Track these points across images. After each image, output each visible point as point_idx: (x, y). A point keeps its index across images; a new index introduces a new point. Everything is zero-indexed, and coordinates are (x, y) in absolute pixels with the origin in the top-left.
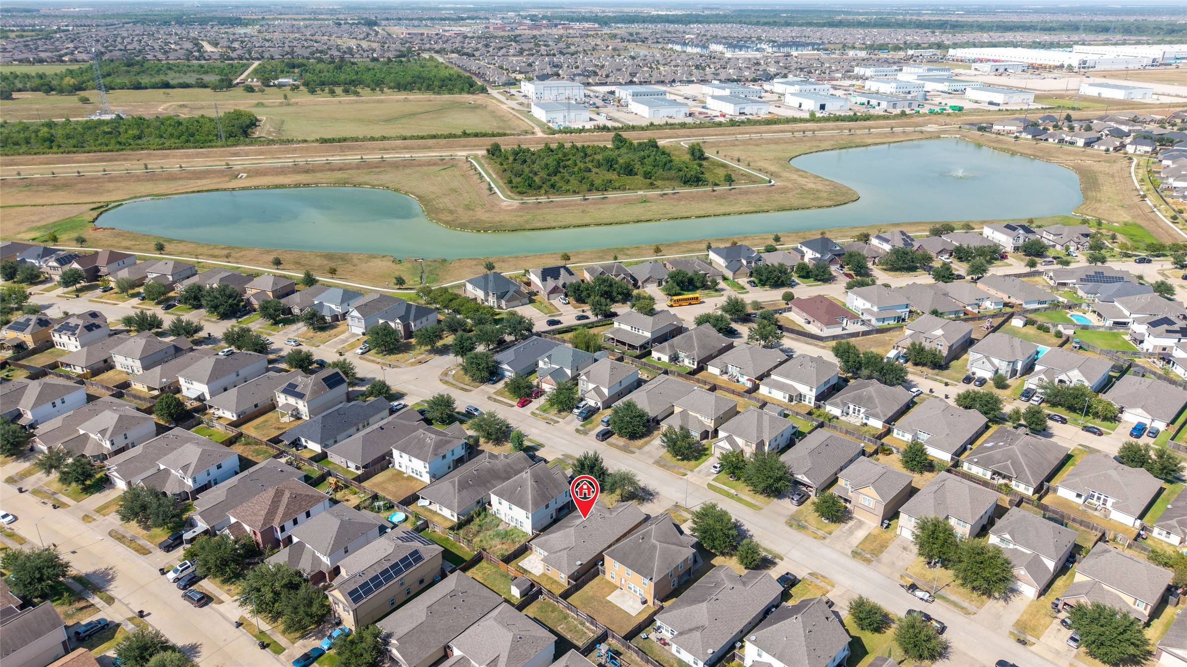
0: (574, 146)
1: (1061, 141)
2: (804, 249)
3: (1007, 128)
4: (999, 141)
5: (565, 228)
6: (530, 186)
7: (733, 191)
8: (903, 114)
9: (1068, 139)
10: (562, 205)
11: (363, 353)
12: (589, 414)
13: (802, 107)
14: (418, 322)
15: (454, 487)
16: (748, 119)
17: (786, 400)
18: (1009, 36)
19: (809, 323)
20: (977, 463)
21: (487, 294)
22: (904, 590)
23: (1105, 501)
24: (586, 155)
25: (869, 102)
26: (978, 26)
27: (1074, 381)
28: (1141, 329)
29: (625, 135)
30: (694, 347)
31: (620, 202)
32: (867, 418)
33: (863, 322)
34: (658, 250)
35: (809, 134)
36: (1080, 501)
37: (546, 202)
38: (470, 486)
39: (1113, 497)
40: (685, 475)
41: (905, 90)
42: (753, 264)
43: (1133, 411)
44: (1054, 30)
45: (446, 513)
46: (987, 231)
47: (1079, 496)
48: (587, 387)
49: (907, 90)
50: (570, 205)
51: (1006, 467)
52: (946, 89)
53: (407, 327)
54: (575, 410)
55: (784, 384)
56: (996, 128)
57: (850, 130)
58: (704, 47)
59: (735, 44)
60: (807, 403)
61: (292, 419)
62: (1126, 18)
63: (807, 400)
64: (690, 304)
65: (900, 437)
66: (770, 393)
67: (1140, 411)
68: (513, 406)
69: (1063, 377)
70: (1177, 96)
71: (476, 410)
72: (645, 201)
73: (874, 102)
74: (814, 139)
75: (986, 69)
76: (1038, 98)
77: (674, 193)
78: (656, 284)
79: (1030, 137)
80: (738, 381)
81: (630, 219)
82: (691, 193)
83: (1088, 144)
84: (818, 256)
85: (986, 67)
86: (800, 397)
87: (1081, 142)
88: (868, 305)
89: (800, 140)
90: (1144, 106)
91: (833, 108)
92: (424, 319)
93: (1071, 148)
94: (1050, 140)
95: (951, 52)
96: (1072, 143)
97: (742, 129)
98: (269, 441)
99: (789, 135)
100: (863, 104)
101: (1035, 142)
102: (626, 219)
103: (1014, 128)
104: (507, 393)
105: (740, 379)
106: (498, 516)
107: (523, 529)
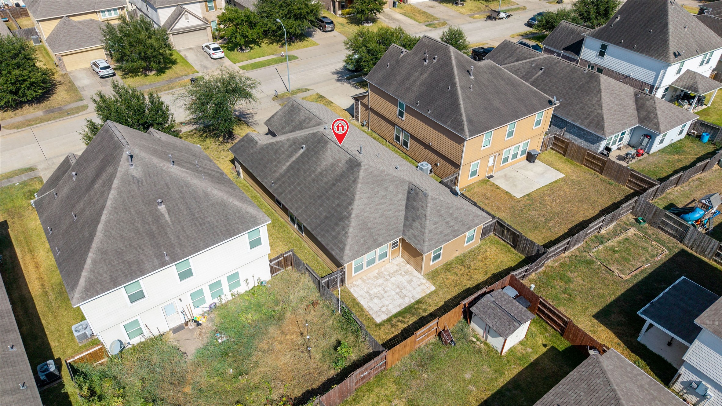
106: (136, 341)
107: (243, 288)
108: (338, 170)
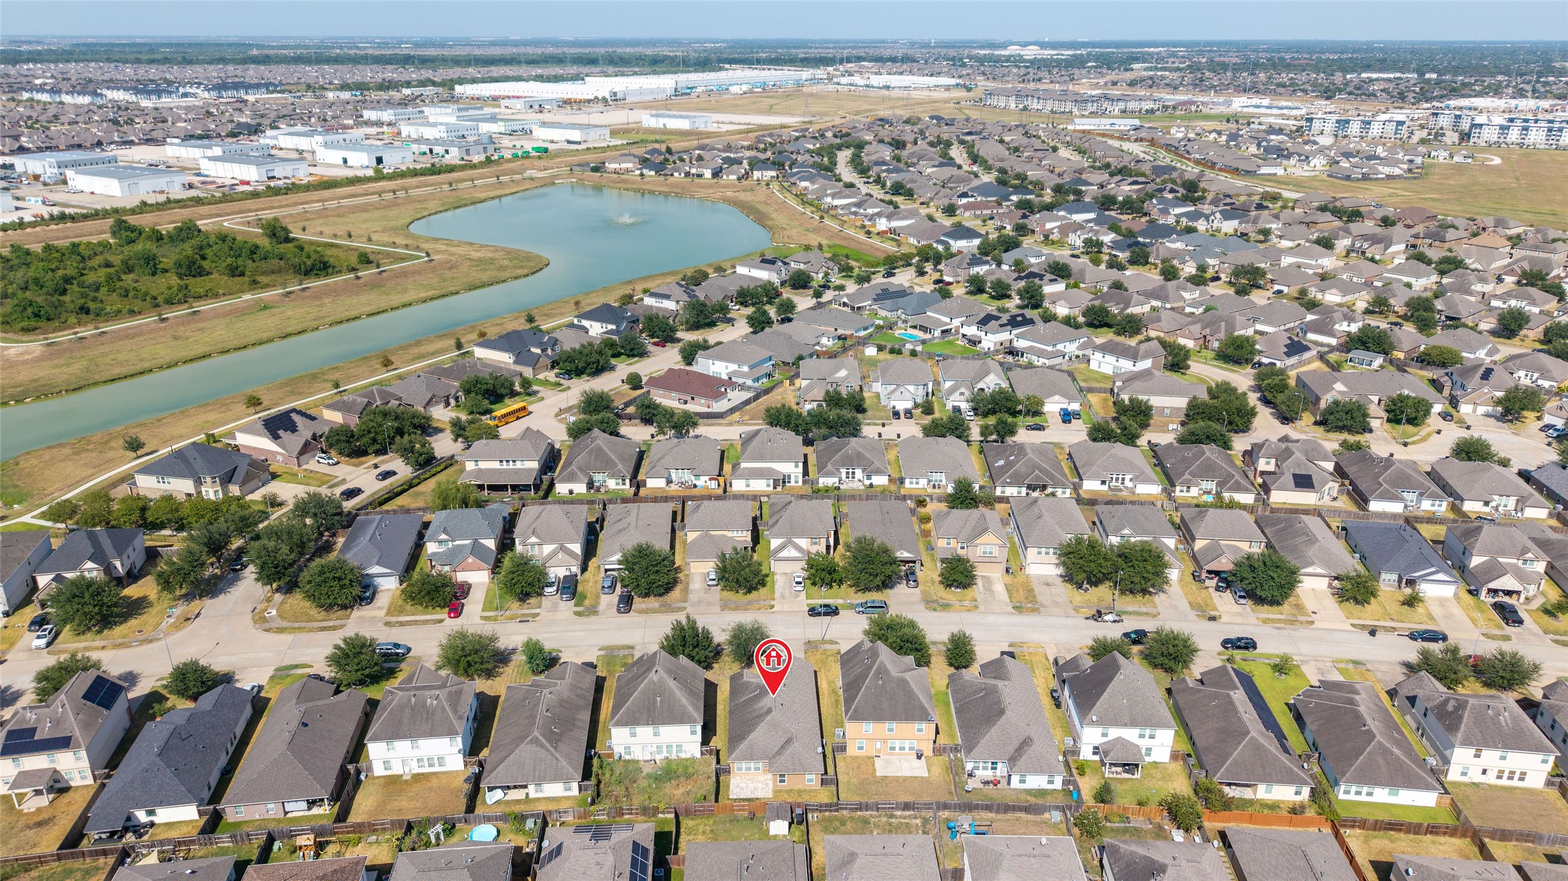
0: (48, 248)
1: (688, 174)
2: (585, 323)
3: (624, 166)
4: (625, 181)
5: (169, 367)
6: (37, 315)
7: (384, 274)
8: (489, 161)
9: (693, 171)
10: (127, 335)
11: (49, 644)
12: (570, 587)
13: (349, 163)
14: (125, 557)
15: (542, 746)
16: (293, 184)
17: (771, 488)
18: (496, 71)
19: (686, 402)
20: (1010, 484)
21: (198, 482)
22: (1092, 622)
23: (1123, 479)
24: (83, 258)
25: (431, 151)
26: (452, 60)
27: (992, 386)
28: (972, 331)
29: (132, 220)
30: (612, 461)
31: (225, 315)
32: (869, 477)
33: (743, 387)
34: (387, 363)
35: (401, 194)
36: (1105, 488)
37: (93, 336)
38: (561, 735)
39: (1129, 472)
40: (772, 607)
41: (457, 134)
42: (549, 352)
43: (1051, 399)
44: (538, 62)
45: (553, 790)
46: (741, 270)
47: (1103, 482)
48: (541, 552)
49: (460, 134)
50: (136, 335)
51: (1038, 477)
52: (502, 130)
53: (108, 569)
54: (548, 590)
55: (761, 469)
56: (611, 166)
57: (451, 184)
58: (95, 94)
59: (142, 88)
60: (793, 483)
61: (51, 796)
62: (597, 50)
63: (793, 480)
64: (518, 418)
65: (914, 486)
66: (748, 486)
67: (1057, 397)
68: (441, 621)
69: (980, 385)
70: (731, 123)
71: (397, 646)
72: (265, 308)
73: (438, 149)
74: (409, 200)
75: (519, 106)
76: (614, 133)
77: (304, 289)
78: (442, 405)
79: (653, 173)
80: (695, 486)
81: (271, 334)
82: (327, 285)
83: (716, 174)
84: (612, 327)
85: (519, 105)
86: (784, 480)
87: (708, 174)
88: (733, 367)
89: (394, 204)
90: (709, 135)
91: (394, 161)
92: (130, 549)
93: (697, 180)
94: (676, 174)
95: (459, 89)
96: (700, 176)
97: (292, 198)
98: (61, 847)
99: (375, 198)
100: (425, 153)
101: (662, 178)
102: (265, 336)
103: (630, 165)
104: (408, 607)
105: (697, 483)
106: (627, 757)
107: (683, 756)
108: (762, 711)
